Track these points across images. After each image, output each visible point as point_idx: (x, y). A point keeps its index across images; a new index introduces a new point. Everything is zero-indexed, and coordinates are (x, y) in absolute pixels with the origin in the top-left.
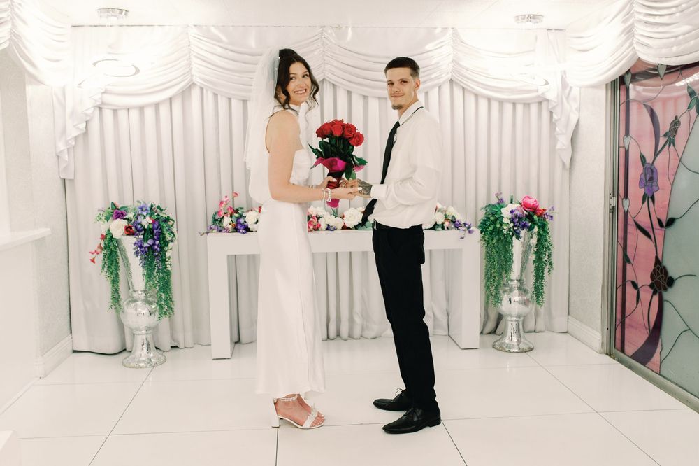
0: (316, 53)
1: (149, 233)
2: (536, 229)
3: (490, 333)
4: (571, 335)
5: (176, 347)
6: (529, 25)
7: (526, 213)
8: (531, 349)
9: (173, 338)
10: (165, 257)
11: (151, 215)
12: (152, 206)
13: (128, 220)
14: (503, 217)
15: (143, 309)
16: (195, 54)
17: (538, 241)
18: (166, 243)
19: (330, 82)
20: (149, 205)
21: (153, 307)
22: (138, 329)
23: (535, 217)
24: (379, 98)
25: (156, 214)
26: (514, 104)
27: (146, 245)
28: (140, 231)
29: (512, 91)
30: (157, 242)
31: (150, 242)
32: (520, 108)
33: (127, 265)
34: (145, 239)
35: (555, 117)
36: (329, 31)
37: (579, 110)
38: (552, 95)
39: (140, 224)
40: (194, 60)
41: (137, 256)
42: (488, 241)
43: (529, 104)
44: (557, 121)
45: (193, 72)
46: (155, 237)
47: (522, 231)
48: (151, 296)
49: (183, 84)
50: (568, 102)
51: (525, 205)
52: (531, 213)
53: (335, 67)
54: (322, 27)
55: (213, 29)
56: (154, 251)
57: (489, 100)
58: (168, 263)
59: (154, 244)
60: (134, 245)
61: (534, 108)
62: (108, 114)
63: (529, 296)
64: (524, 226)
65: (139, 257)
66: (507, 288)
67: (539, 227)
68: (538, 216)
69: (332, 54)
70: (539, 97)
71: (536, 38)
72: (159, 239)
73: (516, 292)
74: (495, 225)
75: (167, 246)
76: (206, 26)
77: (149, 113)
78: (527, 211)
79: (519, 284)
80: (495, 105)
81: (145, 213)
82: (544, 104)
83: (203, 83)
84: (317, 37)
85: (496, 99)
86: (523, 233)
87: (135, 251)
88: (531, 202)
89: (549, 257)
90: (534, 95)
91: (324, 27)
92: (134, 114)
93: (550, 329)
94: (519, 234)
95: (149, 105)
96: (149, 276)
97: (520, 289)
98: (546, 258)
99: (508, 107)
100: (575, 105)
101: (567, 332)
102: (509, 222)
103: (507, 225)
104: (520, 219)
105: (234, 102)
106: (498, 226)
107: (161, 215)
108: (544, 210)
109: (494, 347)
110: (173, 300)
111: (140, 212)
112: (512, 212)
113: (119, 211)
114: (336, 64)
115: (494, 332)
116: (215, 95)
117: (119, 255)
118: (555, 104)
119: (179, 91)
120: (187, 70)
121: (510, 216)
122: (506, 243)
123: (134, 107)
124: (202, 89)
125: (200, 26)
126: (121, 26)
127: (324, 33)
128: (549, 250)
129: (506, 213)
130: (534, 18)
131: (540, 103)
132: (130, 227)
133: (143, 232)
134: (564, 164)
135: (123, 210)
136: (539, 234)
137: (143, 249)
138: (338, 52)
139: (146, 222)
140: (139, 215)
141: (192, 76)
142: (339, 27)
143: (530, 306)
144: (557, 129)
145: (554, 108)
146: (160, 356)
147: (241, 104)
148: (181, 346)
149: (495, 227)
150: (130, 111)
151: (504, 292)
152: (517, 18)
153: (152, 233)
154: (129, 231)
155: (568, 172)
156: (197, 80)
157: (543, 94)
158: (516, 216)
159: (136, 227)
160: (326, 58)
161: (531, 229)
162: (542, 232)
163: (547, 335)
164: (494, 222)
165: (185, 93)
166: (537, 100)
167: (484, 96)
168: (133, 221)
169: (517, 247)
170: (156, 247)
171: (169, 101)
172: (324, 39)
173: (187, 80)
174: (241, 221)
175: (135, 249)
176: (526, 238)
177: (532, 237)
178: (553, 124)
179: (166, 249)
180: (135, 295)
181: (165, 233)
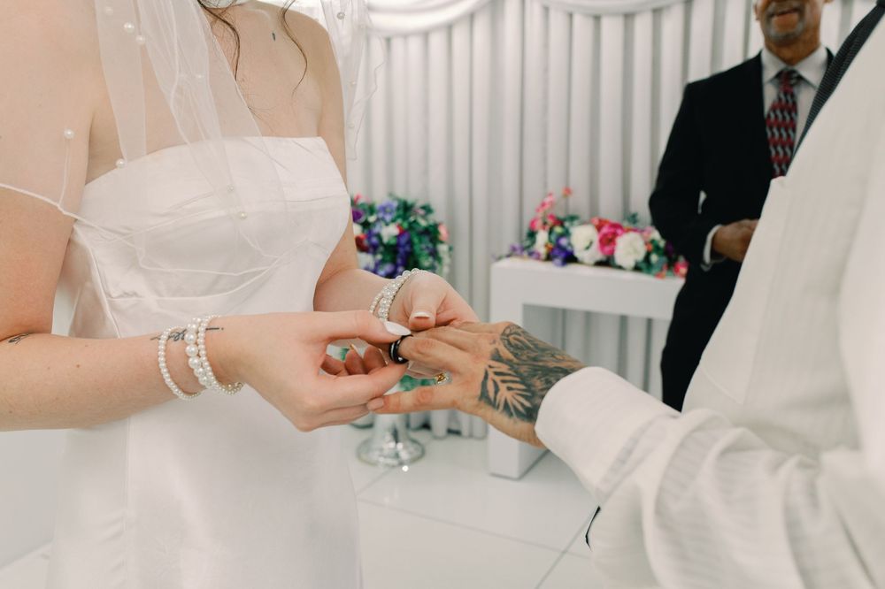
1: (390, 250)
5: (457, 432)
9: (453, 419)
11: (403, 219)
12: (407, 205)
25: (412, 219)
27: (383, 272)
28: (375, 247)
30: (400, 268)
34: (383, 262)
39: (378, 235)
46: (399, 260)
59: (394, 271)
62: (377, 47)
72: (404, 265)
77: (437, 41)
81: (389, 218)
92: (415, 45)
95: (437, 28)
105: (577, 19)
107: (422, 220)
111: (380, 215)
116: (546, 9)
123: (415, 33)
132: (364, 239)
133: (381, 250)
139: (388, 233)
140: (378, 219)
147: (590, 23)
150: (408, 39)
153: (395, 250)
154: (360, 245)
159: (370, 240)
171: (469, 19)
174: (564, 242)
181: (421, 252)
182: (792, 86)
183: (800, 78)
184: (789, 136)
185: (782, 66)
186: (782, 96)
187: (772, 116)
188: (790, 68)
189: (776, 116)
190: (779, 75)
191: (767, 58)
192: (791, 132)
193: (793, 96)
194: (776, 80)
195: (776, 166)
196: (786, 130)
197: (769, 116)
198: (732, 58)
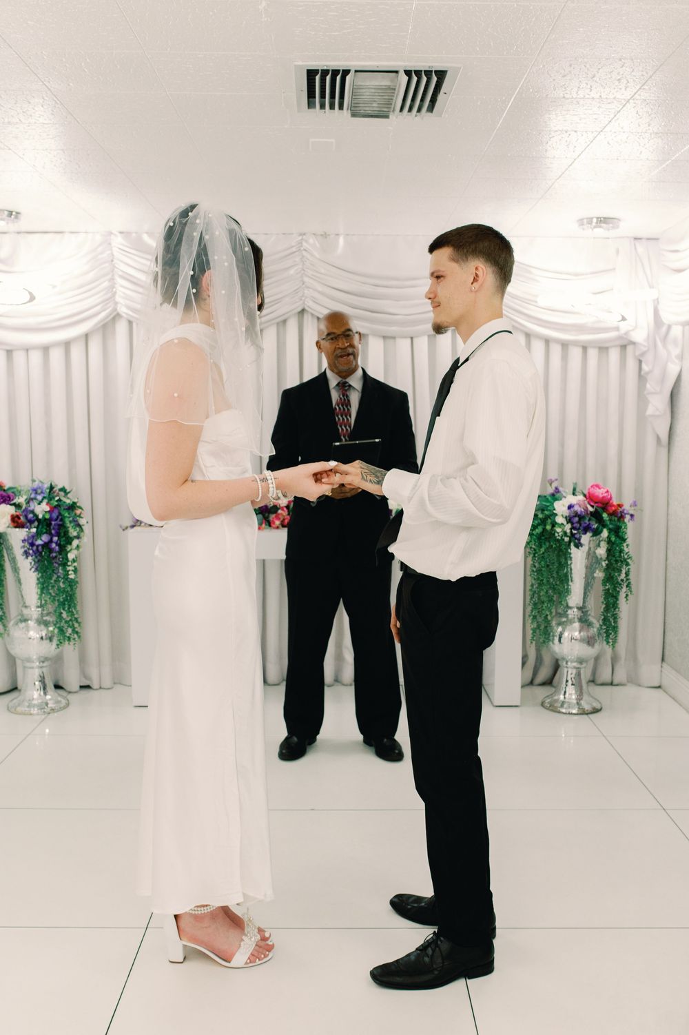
0: (292, 272)
1: (45, 524)
2: (605, 533)
3: (543, 684)
4: (665, 691)
5: (88, 687)
6: (600, 232)
7: (591, 509)
8: (596, 711)
9: (84, 673)
10: (67, 559)
11: (50, 498)
12: (51, 488)
13: (18, 506)
14: (556, 515)
15: (35, 632)
16: (121, 273)
17: (609, 551)
18: (69, 541)
19: (312, 315)
20: (47, 485)
21: (51, 629)
22: (29, 660)
23: (605, 515)
24: (384, 337)
25: (57, 498)
26: (585, 348)
27: (39, 542)
28: (31, 522)
29: (580, 328)
30: (55, 539)
31: (45, 538)
32: (593, 353)
33: (16, 570)
34: (38, 534)
35: (645, 368)
36: (311, 241)
37: (681, 357)
38: (639, 336)
39: (33, 512)
40: (120, 281)
41: (27, 557)
42: (535, 550)
43: (607, 348)
44: (648, 373)
45: (118, 299)
46: (53, 532)
47: (583, 536)
48: (48, 614)
49: (103, 315)
50: (664, 346)
51: (590, 498)
52: (600, 510)
53: (319, 292)
54: (301, 235)
55: (146, 237)
56: (51, 551)
57: (547, 341)
58: (71, 568)
59: (51, 541)
60: (23, 541)
61: (614, 355)
63: (594, 631)
64: (586, 529)
65: (30, 558)
66: (564, 619)
67: (610, 531)
68: (610, 515)
69: (315, 274)
70: (620, 338)
71: (618, 252)
72: (58, 535)
73: (577, 625)
74: (545, 525)
75: (71, 544)
76: (136, 233)
77: (56, 356)
78: (593, 506)
79: (580, 614)
80: (556, 350)
81: (39, 498)
82: (630, 349)
83: (131, 313)
84: (294, 249)
85: (557, 341)
86: (586, 538)
87: (23, 550)
88: (600, 493)
89: (627, 574)
90: (613, 334)
91: (304, 234)
92: (36, 357)
93: (633, 680)
94: (579, 540)
95: (56, 344)
96: (44, 586)
97: (580, 620)
98: (623, 576)
99: (575, 353)
100: (675, 352)
101: (659, 687)
102: (565, 523)
103: (563, 527)
104: (581, 517)
106: (548, 527)
107: (64, 499)
108: (620, 506)
109: (542, 704)
110: (79, 620)
111: (33, 496)
112: (570, 507)
113: (4, 494)
114: (320, 288)
115: (549, 682)
117: (5, 555)
118: (645, 349)
119: (96, 324)
120: (109, 295)
121: (566, 512)
122: (562, 554)
123: (35, 348)
124: (130, 323)
125: (127, 233)
126: (18, 233)
127: (304, 244)
128: (627, 564)
129: (561, 508)
130: (605, 223)
131: (624, 347)
132: (18, 517)
133: (36, 523)
134: (658, 439)
135: (10, 493)
136: (609, 542)
137: (35, 548)
138: (323, 271)
139: (41, 509)
140: (32, 499)
141: (116, 303)
142: (325, 235)
143: (597, 646)
144: (648, 386)
145: (643, 354)
146: (59, 699)
148: (95, 685)
149: (544, 529)
150: (29, 352)
151: (559, 624)
152: (581, 222)
153: (49, 525)
154: (16, 522)
155: (666, 450)
156: (123, 310)
157: (626, 333)
158: (576, 514)
159: (26, 517)
160: (306, 279)
161: (596, 533)
162: (613, 539)
163: (631, 690)
164: (543, 522)
165: (107, 328)
166: (618, 343)
167: (539, 337)
168: (24, 508)
169: (578, 559)
170: (54, 545)
171: (84, 339)
172: (304, 253)
173: (107, 311)
175: (24, 547)
176: (592, 546)
177: (599, 545)
178: (642, 378)
179: (69, 548)
180: (25, 612)
181: (68, 525)
182: (346, 391)
183: (350, 386)
184: (348, 419)
185: (340, 379)
186: (341, 396)
187: (338, 408)
188: (344, 380)
189: (340, 408)
190: (338, 385)
191: (329, 374)
192: (348, 417)
193: (347, 396)
194: (337, 387)
195: (342, 437)
196: (346, 416)
197: (336, 408)
198: (311, 373)
